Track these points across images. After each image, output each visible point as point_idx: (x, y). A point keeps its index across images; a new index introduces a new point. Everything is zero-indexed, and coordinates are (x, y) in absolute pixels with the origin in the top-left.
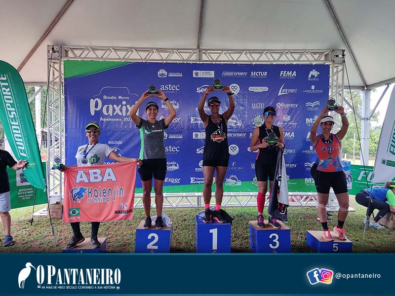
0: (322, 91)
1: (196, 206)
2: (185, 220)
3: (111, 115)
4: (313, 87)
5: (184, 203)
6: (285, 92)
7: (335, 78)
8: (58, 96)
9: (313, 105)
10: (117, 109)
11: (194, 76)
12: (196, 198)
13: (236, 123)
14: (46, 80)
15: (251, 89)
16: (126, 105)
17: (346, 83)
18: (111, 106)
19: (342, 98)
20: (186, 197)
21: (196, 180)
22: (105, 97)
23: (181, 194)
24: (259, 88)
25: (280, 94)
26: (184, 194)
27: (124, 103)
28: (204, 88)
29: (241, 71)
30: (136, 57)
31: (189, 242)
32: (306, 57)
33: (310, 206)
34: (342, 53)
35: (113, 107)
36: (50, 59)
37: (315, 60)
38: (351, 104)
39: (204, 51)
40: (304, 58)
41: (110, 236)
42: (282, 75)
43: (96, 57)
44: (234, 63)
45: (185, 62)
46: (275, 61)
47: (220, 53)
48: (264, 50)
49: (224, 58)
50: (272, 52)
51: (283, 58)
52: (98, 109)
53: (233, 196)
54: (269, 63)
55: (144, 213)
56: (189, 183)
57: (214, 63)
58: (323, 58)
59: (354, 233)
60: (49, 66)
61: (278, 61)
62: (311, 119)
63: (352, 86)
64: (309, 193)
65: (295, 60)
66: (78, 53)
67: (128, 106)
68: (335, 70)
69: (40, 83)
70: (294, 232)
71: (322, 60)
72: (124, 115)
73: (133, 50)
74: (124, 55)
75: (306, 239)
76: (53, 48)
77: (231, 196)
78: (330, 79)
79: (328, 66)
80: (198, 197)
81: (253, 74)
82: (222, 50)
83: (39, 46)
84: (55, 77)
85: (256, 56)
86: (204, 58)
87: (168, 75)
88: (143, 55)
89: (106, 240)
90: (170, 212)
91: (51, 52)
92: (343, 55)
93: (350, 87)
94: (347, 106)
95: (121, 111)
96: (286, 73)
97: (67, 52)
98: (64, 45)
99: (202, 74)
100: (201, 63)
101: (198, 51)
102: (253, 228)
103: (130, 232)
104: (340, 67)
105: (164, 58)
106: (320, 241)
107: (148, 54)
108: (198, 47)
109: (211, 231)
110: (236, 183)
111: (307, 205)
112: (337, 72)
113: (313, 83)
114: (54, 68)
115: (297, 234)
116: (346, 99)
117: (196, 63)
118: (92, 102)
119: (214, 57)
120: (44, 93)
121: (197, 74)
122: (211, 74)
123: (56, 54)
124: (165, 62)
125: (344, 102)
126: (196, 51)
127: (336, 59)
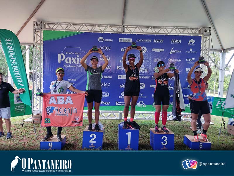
0: (196, 52)
1: (119, 119)
2: (112, 127)
3: (70, 63)
4: (191, 50)
5: (112, 117)
6: (174, 52)
7: (204, 44)
8: (39, 52)
9: (190, 60)
10: (74, 60)
11: (120, 41)
12: (119, 114)
13: (144, 70)
14: (33, 42)
15: (153, 50)
16: (79, 58)
17: (211, 48)
18: (70, 58)
19: (208, 56)
20: (113, 113)
21: (119, 103)
22: (67, 53)
23: (110, 111)
24: (158, 49)
25: (171, 53)
26: (112, 111)
27: (78, 56)
28: (125, 48)
29: (148, 39)
30: (85, 29)
31: (114, 139)
32: (187, 31)
33: (187, 121)
34: (209, 30)
35: (71, 59)
36: (35, 29)
37: (193, 33)
38: (214, 60)
39: (126, 27)
40: (186, 32)
41: (68, 134)
42: (173, 42)
43: (62, 28)
44: (144, 34)
45: (115, 33)
46: (168, 33)
47: (136, 28)
48: (162, 27)
49: (138, 31)
50: (167, 27)
51: (174, 31)
52: (62, 60)
53: (141, 113)
54: (165, 34)
55: (88, 122)
56: (115, 105)
57: (132, 34)
58: (197, 32)
59: (212, 138)
60: (34, 34)
61: (170, 33)
62: (189, 69)
63: (214, 50)
64: (187, 113)
65: (181, 33)
66: (51, 26)
67: (80, 59)
68: (205, 39)
69: (29, 43)
70: (176, 136)
71: (197, 34)
72: (78, 64)
73: (84, 25)
74: (79, 27)
75: (183, 140)
76: (37, 23)
77: (140, 113)
78: (202, 45)
79: (201, 37)
80: (120, 113)
81: (155, 41)
82: (137, 26)
83: (29, 21)
84: (38, 40)
85: (157, 30)
86: (126, 30)
87: (104, 40)
88: (90, 28)
89: (66, 136)
90: (104, 122)
91: (36, 25)
92: (210, 31)
93: (213, 50)
94: (211, 61)
95: (76, 61)
96: (175, 41)
97: (45, 25)
98: (43, 21)
99: (124, 40)
100: (124, 33)
101: (122, 26)
102: (152, 133)
103: (80, 133)
104: (208, 38)
105: (102, 30)
106: (192, 141)
107: (93, 28)
108: (123, 24)
109: (127, 134)
110: (143, 106)
111: (185, 120)
112: (206, 41)
113: (191, 47)
114: (37, 34)
115: (178, 137)
116: (211, 57)
117: (121, 34)
118: (59, 56)
119: (132, 30)
120: (32, 49)
121: (121, 40)
122: (130, 40)
123: (39, 27)
124: (102, 32)
125: (209, 59)
126: (121, 26)
127: (205, 33)
